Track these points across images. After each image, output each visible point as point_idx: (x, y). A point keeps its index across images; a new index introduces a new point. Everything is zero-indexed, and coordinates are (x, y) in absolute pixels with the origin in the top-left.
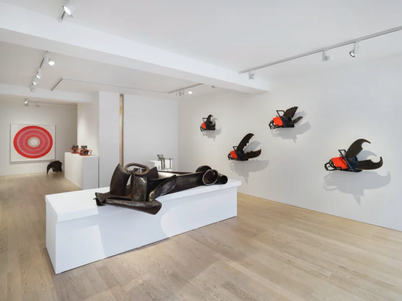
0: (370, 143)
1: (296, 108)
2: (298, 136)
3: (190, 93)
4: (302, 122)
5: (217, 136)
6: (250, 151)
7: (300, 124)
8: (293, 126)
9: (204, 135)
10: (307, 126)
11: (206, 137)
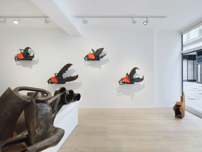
0: (139, 69)
1: (103, 49)
2: (102, 66)
3: (16, 22)
4: (105, 58)
5: (33, 66)
6: (69, 77)
7: (103, 59)
8: (99, 60)
9: (17, 64)
10: (108, 60)
11: (21, 66)
